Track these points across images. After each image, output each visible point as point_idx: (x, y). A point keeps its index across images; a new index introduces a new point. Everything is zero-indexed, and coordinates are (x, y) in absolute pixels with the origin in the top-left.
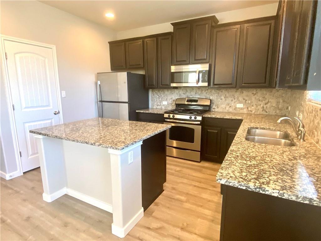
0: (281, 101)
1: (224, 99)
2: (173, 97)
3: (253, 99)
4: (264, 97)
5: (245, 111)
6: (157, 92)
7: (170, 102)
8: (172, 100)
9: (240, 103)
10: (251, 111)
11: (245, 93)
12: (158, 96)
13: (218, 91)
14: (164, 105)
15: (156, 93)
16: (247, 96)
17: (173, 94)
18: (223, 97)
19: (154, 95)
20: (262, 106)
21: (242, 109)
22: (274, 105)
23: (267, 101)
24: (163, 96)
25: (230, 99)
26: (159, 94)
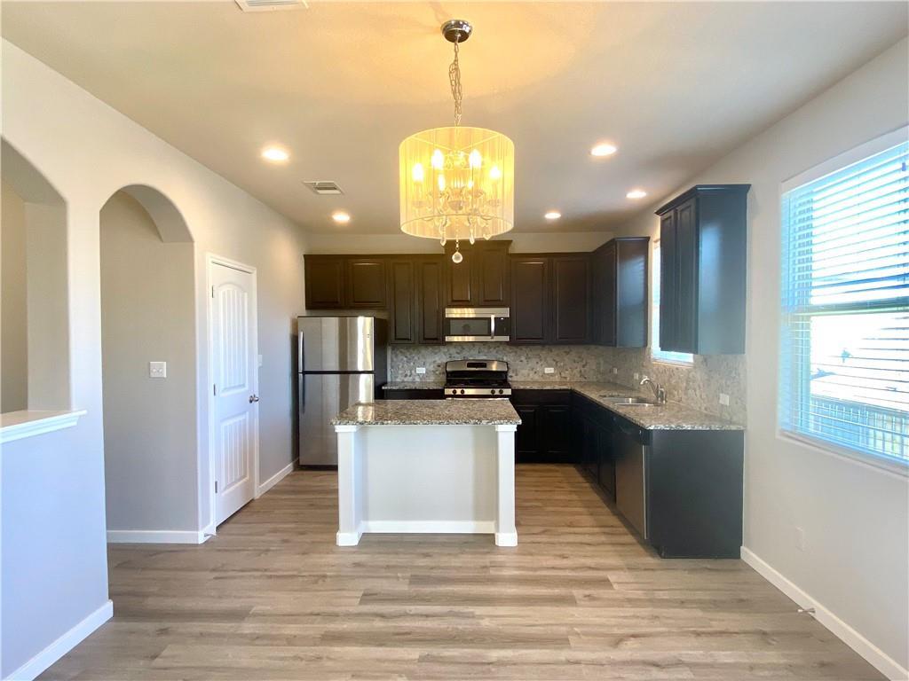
0: (602, 362)
1: (525, 361)
2: (437, 359)
3: (567, 360)
4: (580, 357)
5: (557, 378)
6: (402, 350)
7: (431, 368)
8: (435, 365)
9: (549, 366)
10: (566, 378)
11: (555, 351)
12: (405, 359)
13: (515, 348)
14: (418, 375)
15: (401, 352)
16: (558, 355)
17: (436, 353)
18: (523, 358)
19: (396, 356)
20: (578, 369)
21: (552, 375)
22: (594, 367)
23: (584, 363)
24: (416, 358)
25: (534, 361)
26: (408, 354)
